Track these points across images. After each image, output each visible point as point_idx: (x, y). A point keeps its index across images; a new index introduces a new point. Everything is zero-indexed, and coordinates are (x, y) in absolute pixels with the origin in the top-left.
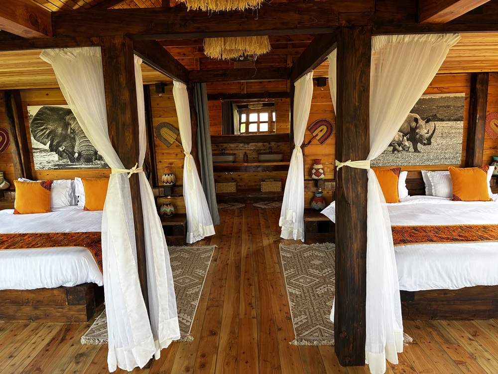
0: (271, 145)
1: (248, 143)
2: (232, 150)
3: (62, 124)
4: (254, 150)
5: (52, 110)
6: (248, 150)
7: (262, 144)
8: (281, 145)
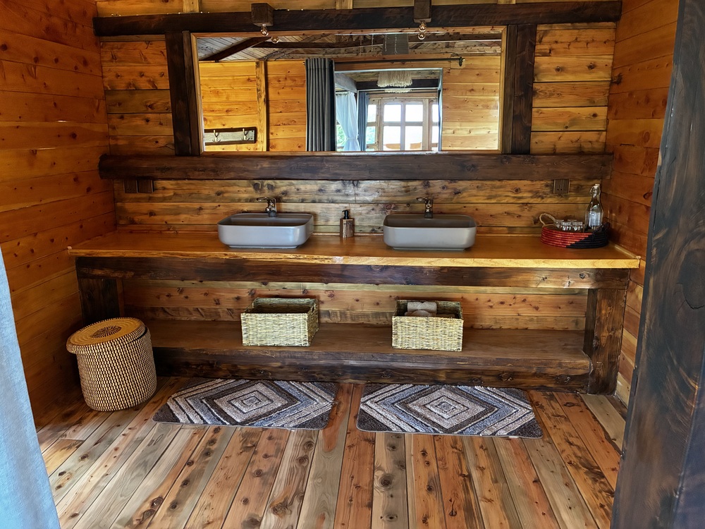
0: (431, 190)
1: (355, 181)
2: (303, 201)
4: (376, 203)
6: (355, 202)
7: (403, 183)
8: (464, 190)
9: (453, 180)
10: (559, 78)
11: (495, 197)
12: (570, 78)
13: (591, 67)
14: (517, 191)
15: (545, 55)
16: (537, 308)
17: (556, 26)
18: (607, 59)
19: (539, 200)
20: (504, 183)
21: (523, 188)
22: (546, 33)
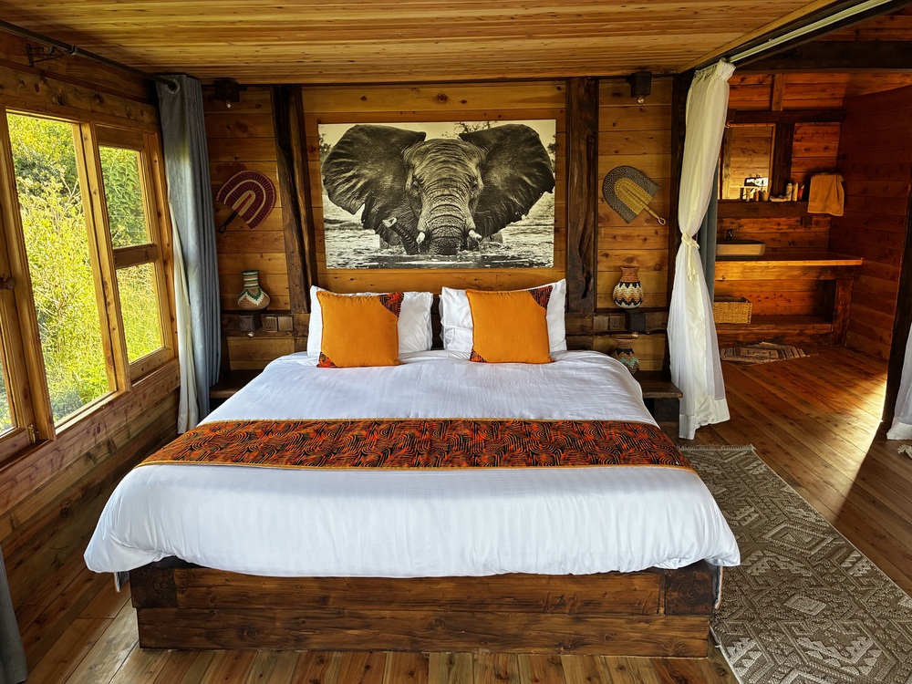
0: (724, 224)
3: (394, 166)
5: (375, 133)
8: (745, 225)
9: (738, 218)
10: (806, 155)
11: (764, 229)
12: (814, 155)
13: (826, 148)
14: (779, 224)
15: (798, 141)
16: (789, 301)
17: (805, 124)
18: (836, 144)
19: (792, 230)
20: (772, 219)
21: (782, 223)
22: (799, 128)
